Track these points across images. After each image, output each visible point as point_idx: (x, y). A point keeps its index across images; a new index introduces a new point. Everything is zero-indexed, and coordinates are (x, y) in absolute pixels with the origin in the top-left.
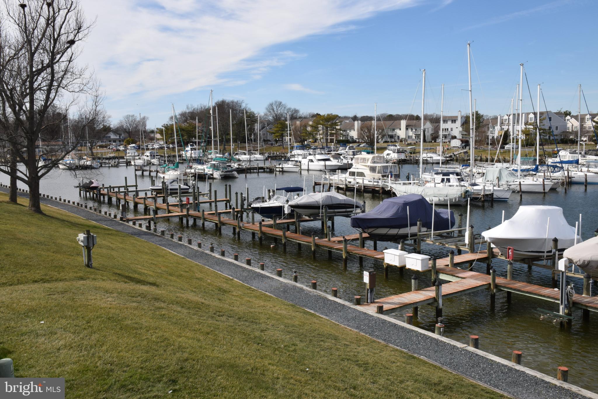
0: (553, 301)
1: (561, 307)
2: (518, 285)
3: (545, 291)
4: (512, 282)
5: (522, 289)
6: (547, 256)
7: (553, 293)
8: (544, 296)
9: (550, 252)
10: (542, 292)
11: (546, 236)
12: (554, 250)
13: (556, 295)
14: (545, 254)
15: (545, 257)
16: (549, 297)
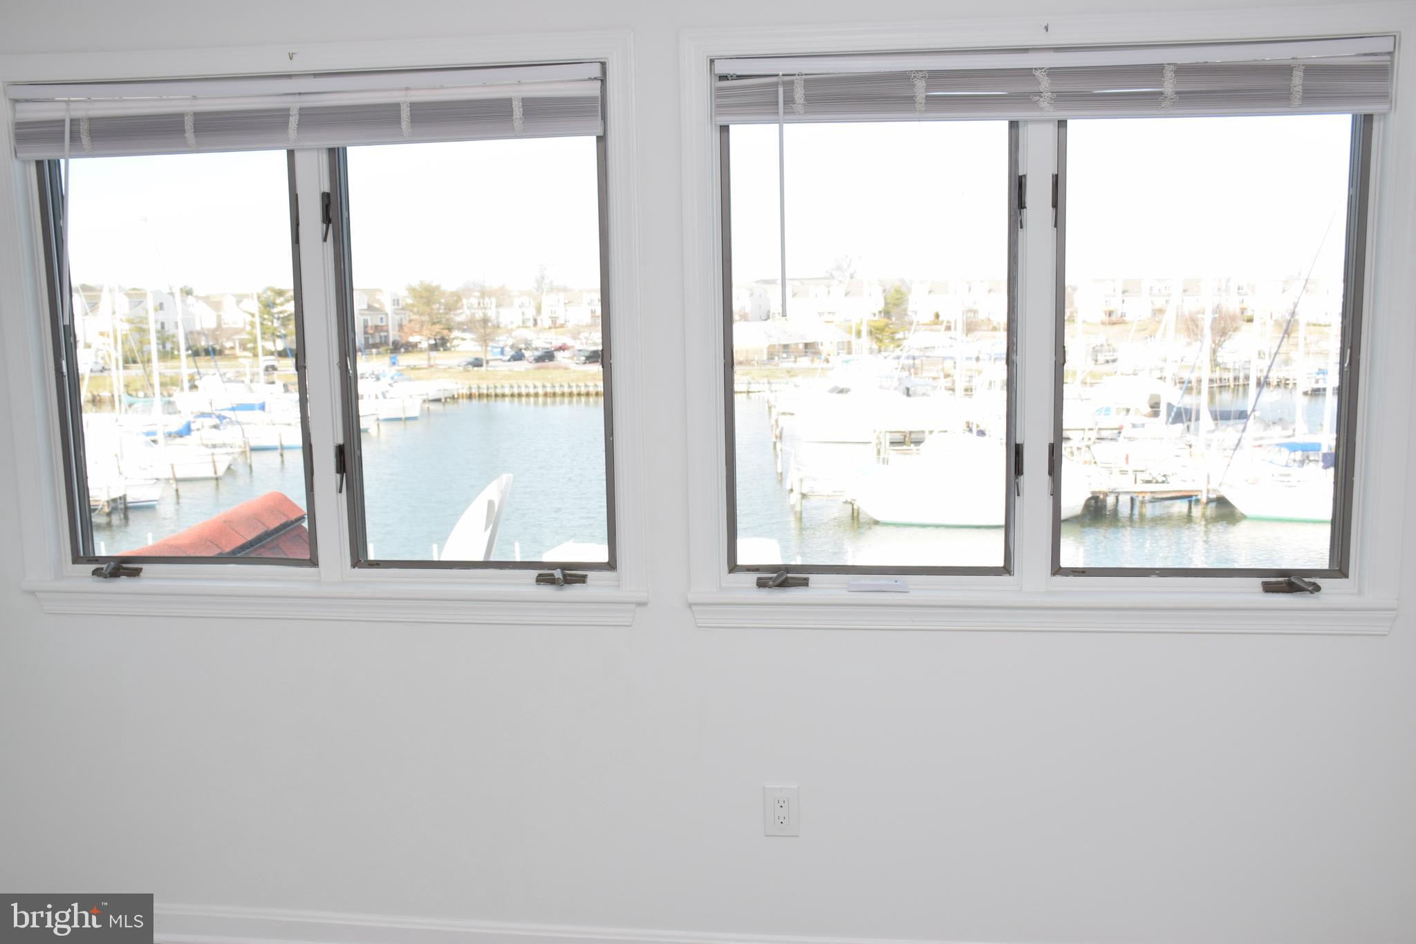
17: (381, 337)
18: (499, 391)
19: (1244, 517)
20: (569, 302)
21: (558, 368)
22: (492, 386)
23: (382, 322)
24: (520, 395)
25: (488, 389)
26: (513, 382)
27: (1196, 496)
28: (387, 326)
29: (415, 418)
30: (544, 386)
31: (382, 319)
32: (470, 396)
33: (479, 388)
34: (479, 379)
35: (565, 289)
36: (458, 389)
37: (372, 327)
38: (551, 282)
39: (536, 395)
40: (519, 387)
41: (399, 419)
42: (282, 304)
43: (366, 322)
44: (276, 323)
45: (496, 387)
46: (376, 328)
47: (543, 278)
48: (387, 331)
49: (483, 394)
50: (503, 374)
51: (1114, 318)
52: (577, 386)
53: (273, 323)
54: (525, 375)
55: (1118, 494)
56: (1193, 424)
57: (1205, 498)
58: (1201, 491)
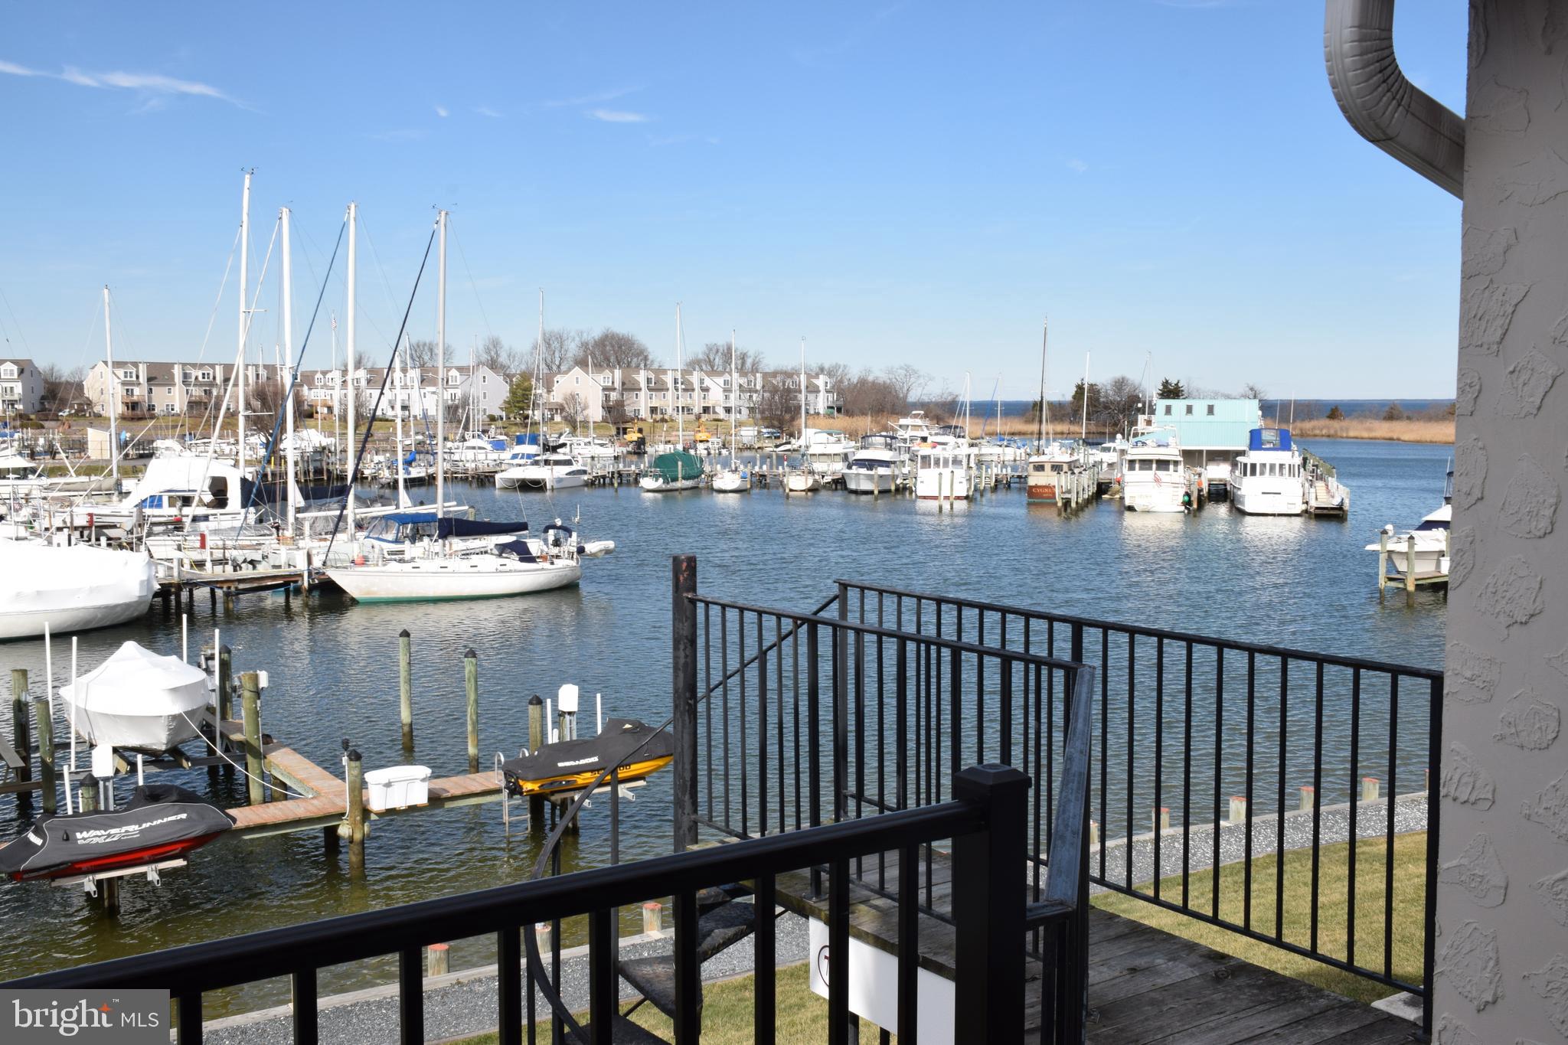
19: (354, 602)
27: (296, 582)
51: (138, 412)
55: (192, 585)
56: (278, 504)
57: (306, 584)
58: (301, 576)
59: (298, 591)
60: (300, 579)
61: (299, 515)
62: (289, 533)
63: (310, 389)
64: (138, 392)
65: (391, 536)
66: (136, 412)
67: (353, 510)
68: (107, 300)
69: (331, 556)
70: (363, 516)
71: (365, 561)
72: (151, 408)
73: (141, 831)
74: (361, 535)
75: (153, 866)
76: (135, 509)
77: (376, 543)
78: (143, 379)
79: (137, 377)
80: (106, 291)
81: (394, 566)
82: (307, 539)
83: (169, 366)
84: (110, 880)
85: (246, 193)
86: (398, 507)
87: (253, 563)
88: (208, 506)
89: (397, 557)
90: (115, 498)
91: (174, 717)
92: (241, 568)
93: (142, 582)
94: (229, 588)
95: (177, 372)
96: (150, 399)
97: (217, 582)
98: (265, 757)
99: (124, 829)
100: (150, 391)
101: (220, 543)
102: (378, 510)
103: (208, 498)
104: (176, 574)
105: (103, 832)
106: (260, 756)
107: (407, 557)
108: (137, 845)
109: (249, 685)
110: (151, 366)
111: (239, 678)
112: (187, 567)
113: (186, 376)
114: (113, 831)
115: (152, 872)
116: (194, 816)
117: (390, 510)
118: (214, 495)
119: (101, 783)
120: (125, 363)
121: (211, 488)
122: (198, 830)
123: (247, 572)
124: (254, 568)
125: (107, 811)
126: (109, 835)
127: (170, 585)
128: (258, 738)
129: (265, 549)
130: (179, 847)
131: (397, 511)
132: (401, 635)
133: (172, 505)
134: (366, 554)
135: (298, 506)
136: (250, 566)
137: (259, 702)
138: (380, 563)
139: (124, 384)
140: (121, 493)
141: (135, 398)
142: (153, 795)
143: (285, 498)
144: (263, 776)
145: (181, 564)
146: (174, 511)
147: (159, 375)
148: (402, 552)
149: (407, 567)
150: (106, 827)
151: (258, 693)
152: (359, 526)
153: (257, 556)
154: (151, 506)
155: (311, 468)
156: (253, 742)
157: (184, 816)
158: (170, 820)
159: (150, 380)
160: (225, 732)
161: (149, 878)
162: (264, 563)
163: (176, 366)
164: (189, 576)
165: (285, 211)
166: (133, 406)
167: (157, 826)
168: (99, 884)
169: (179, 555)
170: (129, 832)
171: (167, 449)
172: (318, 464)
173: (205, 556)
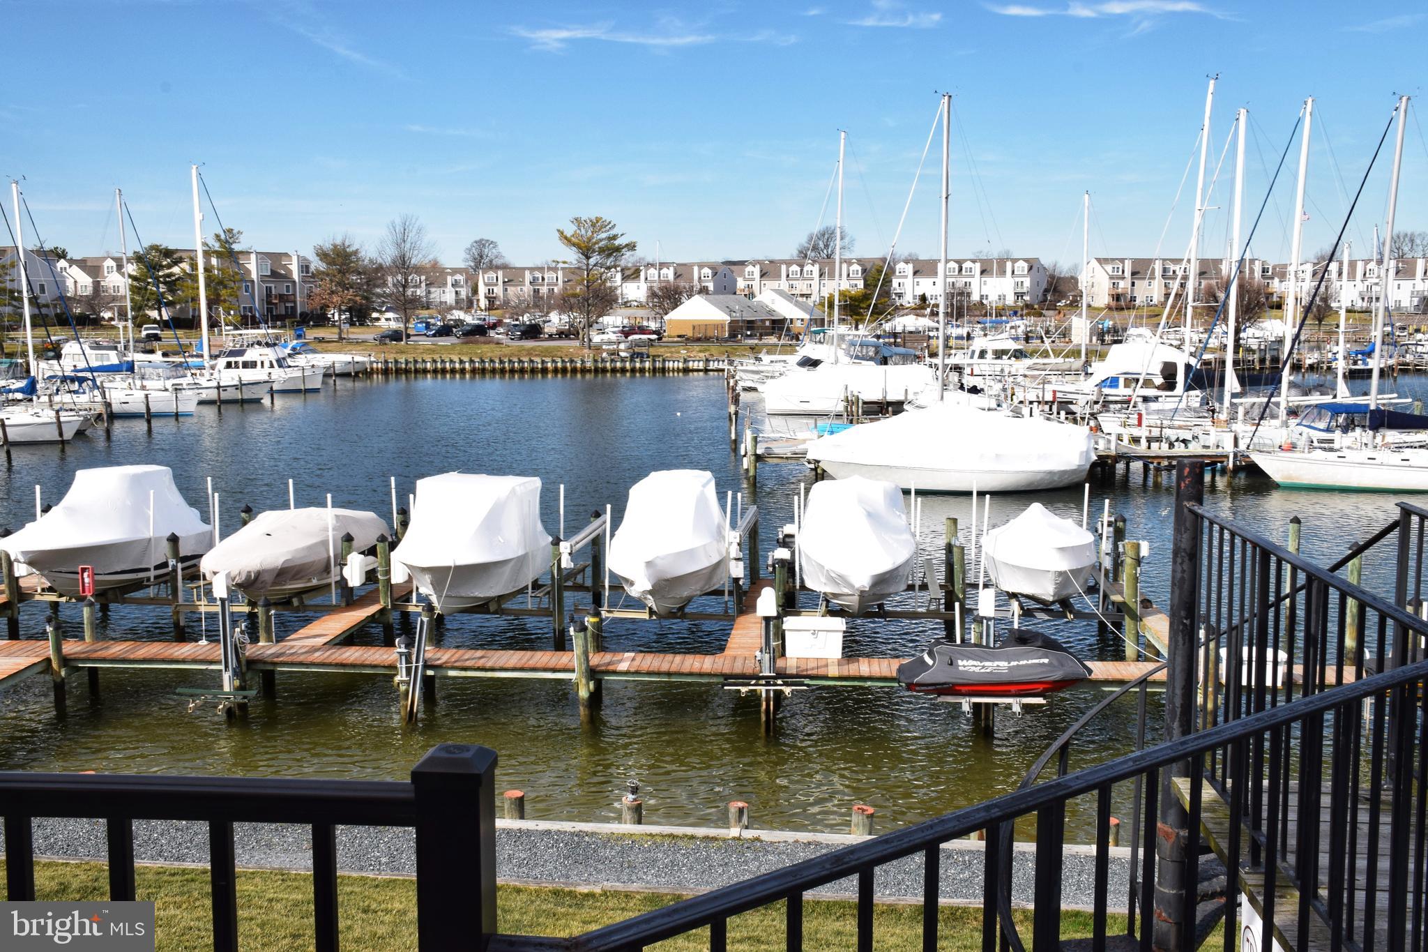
0: (204, 667)
1: (226, 677)
2: (117, 649)
3: (183, 651)
4: (99, 645)
5: (132, 657)
6: (156, 577)
7: (200, 652)
8: (184, 661)
9: (165, 565)
10: (176, 654)
11: (149, 533)
12: (172, 562)
13: (208, 653)
14: (152, 574)
15: (152, 579)
16: (195, 661)
17: (286, 308)
18: (419, 366)
19: (1277, 486)
20: (509, 281)
21: (489, 343)
22: (412, 360)
23: (288, 291)
24: (444, 371)
25: (407, 364)
26: (437, 357)
27: (1222, 462)
28: (294, 295)
29: (316, 391)
30: (472, 361)
31: (288, 287)
32: (386, 372)
33: (396, 362)
34: (397, 353)
35: (505, 267)
36: (372, 363)
37: (276, 296)
38: (491, 261)
39: (463, 371)
40: (443, 361)
41: (299, 391)
42: (169, 266)
43: (269, 289)
44: (162, 288)
45: (416, 362)
46: (281, 297)
47: (481, 257)
48: (295, 302)
49: (401, 369)
50: (424, 348)
52: (510, 361)
53: (158, 287)
54: (452, 351)
55: (1128, 459)
56: (1216, 389)
57: (1231, 465)
58: (1227, 457)
59: (1224, 471)
60: (1225, 460)
61: (1235, 401)
62: (1223, 416)
63: (1281, 281)
64: (1123, 285)
65: (1322, 425)
66: (1121, 303)
67: (1286, 397)
68: (1087, 204)
69: (1255, 440)
70: (1296, 404)
71: (1293, 447)
72: (1133, 299)
73: (1010, 668)
74: (1293, 422)
75: (1018, 699)
76: (1096, 389)
77: (1306, 430)
78: (1128, 274)
79: (1123, 272)
80: (1087, 196)
81: (1319, 454)
82: (1240, 423)
83: (1148, 262)
84: (987, 705)
85: (1210, 98)
86: (1335, 397)
87: (1184, 441)
88: (1158, 388)
89: (1326, 445)
90: (1082, 377)
91: (1061, 574)
92: (1174, 446)
93: (1082, 453)
94: (1159, 463)
95: (1158, 267)
96: (1132, 291)
97: (1149, 457)
98: (1141, 620)
99: (996, 663)
100: (1133, 284)
101: (1159, 422)
102: (1316, 399)
103: (1159, 381)
104: (1113, 446)
105: (979, 663)
106: (1136, 618)
107: (1336, 445)
108: (1005, 679)
109: (1131, 553)
110: (1135, 262)
111: (1124, 546)
112: (1126, 442)
113: (1165, 270)
114: (987, 664)
115: (1016, 704)
116: (1055, 663)
117: (1327, 399)
118: (1164, 378)
119: (985, 621)
120: (1113, 260)
121: (1163, 372)
122: (1057, 675)
123: (1179, 450)
124: (1186, 447)
125: (987, 646)
126: (983, 667)
127: (1108, 457)
128: (1136, 602)
129: (1197, 431)
130: (1041, 688)
131: (1334, 400)
132: (1292, 521)
133: (1126, 386)
134: (1294, 441)
135: (1234, 391)
136: (1183, 445)
137: (1139, 569)
138: (1306, 450)
139: (1111, 278)
140: (1087, 374)
141: (1120, 291)
142: (1022, 639)
143: (1222, 384)
144: (1138, 638)
145: (1120, 438)
146: (1128, 391)
147: (1140, 270)
148: (1331, 441)
149: (1332, 455)
150: (982, 659)
151: (1138, 561)
152: (1293, 412)
153: (1187, 435)
154: (1111, 387)
155: (1268, 357)
156: (1131, 605)
157: (1046, 661)
158: (1033, 663)
159: (1133, 274)
160: (1108, 592)
161: (1014, 710)
162: (1193, 443)
163: (1157, 262)
164: (1125, 450)
165: (1243, 112)
166: (1117, 297)
167: (1023, 666)
168: (976, 707)
169: (1121, 430)
170: (998, 667)
171: (1140, 335)
172: (1275, 353)
173: (1143, 433)
